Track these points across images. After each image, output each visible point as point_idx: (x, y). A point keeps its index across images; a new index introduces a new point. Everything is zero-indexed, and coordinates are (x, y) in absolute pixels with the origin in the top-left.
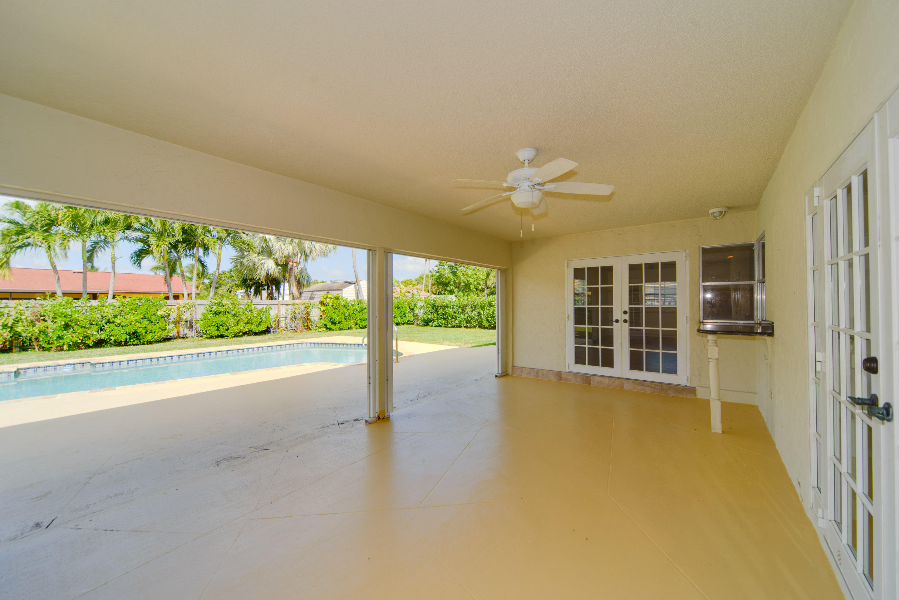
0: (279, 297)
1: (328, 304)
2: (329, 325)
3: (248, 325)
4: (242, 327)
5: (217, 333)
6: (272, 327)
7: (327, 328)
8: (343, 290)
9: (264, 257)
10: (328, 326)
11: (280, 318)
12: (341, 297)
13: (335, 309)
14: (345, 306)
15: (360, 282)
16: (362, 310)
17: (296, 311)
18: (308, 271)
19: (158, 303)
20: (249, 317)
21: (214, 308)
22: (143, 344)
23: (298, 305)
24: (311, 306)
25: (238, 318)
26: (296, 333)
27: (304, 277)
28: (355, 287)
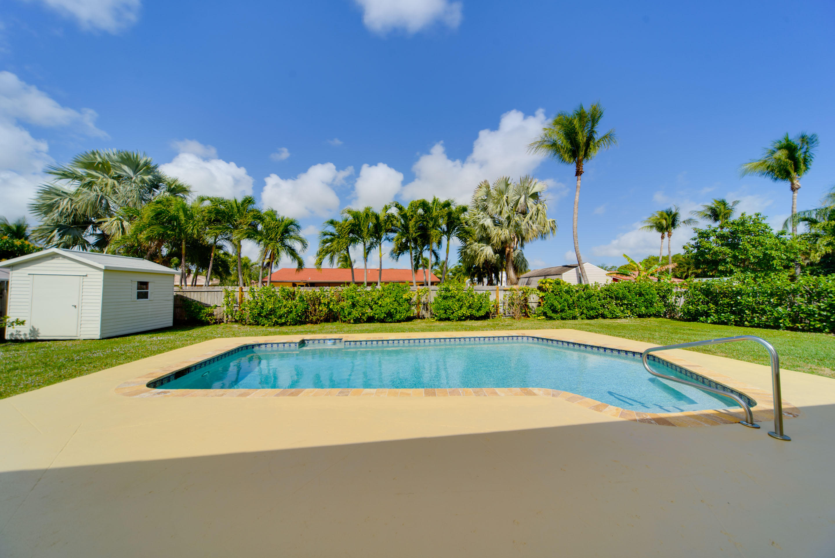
0: (497, 283)
1: (547, 289)
2: (550, 313)
3: (470, 309)
4: (464, 311)
5: (444, 316)
6: (491, 312)
7: (547, 317)
8: (563, 274)
9: (483, 244)
10: (548, 315)
11: (498, 303)
12: (562, 282)
13: (555, 295)
14: (567, 292)
15: (584, 265)
16: (590, 297)
17: (513, 297)
18: (525, 256)
19: (404, 288)
20: (471, 302)
21: (443, 293)
22: (395, 322)
23: (515, 290)
24: (530, 291)
25: (461, 303)
26: (514, 320)
27: (520, 262)
28: (577, 271)
